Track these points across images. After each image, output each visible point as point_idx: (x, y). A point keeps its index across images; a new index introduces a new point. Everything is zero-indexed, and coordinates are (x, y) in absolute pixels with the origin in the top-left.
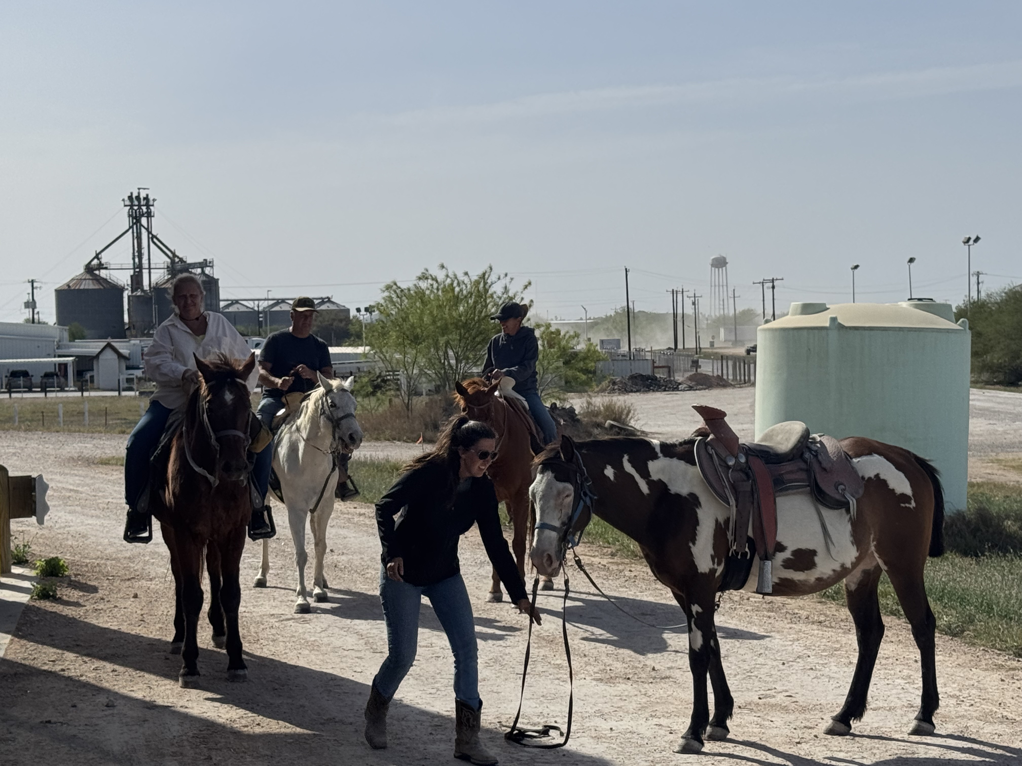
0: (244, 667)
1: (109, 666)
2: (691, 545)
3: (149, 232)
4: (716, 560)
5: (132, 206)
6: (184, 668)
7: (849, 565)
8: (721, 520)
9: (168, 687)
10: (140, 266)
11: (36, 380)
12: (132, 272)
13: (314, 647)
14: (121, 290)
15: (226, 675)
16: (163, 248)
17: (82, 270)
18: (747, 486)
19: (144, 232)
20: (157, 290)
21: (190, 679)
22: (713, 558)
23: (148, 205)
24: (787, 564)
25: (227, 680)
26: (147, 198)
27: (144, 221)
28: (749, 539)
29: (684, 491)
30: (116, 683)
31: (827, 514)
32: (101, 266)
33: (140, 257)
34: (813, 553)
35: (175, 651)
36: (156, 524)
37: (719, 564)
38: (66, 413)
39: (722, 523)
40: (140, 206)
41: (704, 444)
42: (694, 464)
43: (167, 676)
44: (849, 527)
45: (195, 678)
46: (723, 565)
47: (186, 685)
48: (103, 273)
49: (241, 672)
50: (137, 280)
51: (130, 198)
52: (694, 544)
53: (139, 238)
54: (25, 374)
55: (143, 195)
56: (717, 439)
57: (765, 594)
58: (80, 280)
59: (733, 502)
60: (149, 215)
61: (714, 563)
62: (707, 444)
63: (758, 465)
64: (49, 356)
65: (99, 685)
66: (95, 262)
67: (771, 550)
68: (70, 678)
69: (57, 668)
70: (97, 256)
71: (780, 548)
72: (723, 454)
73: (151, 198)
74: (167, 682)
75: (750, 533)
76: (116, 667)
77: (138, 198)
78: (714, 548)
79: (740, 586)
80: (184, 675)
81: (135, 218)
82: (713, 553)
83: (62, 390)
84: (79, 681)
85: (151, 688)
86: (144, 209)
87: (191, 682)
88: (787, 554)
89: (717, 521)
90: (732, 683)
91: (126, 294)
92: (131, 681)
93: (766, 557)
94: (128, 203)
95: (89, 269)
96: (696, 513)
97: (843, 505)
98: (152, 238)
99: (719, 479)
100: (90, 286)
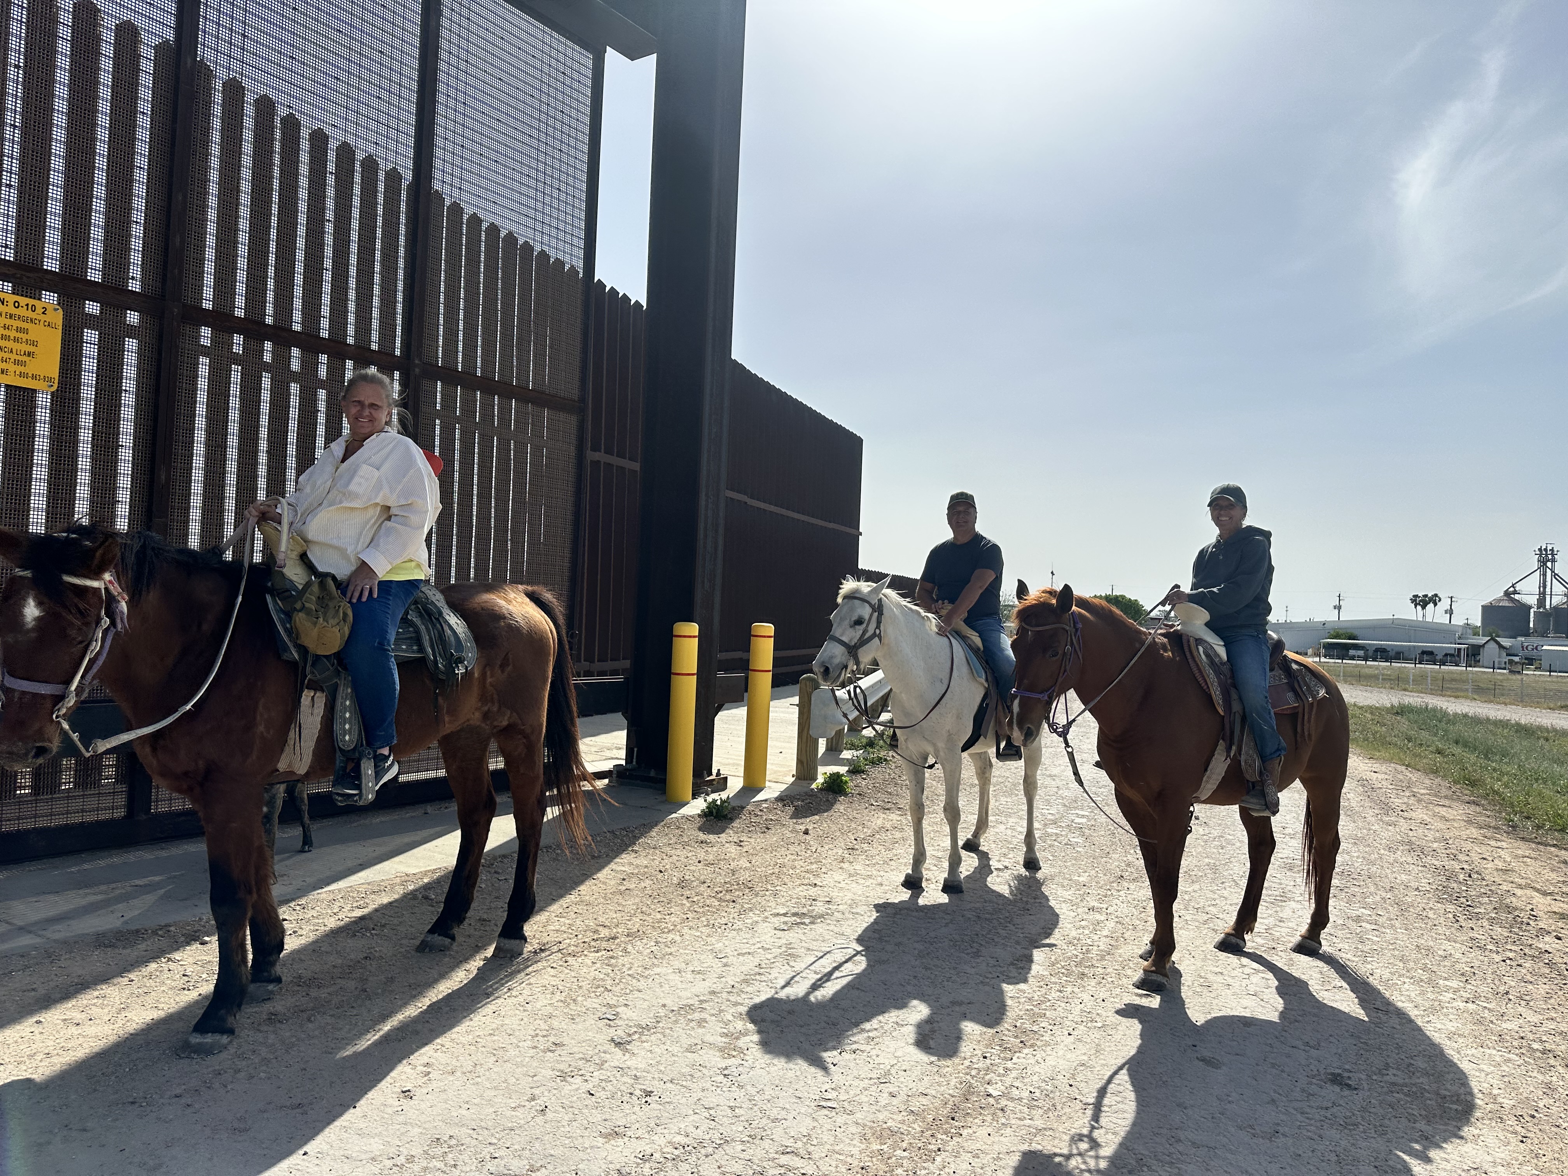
3: (1553, 572)
5: (1541, 555)
10: (1544, 593)
12: (1537, 597)
14: (1530, 607)
16: (1561, 581)
17: (1502, 594)
19: (1549, 572)
20: (1556, 609)
23: (1553, 555)
26: (1552, 550)
27: (1549, 564)
32: (1515, 592)
33: (1545, 587)
40: (1547, 555)
48: (1517, 597)
50: (1541, 602)
51: (1540, 550)
53: (1545, 575)
55: (1549, 547)
58: (1500, 600)
60: (1553, 561)
64: (1451, 643)
66: (1512, 589)
70: (1513, 586)
73: (1555, 550)
77: (1546, 550)
81: (1543, 563)
83: (1457, 665)
86: (1550, 557)
91: (1532, 611)
94: (1538, 552)
95: (1507, 594)
98: (1555, 575)
100: (1507, 604)
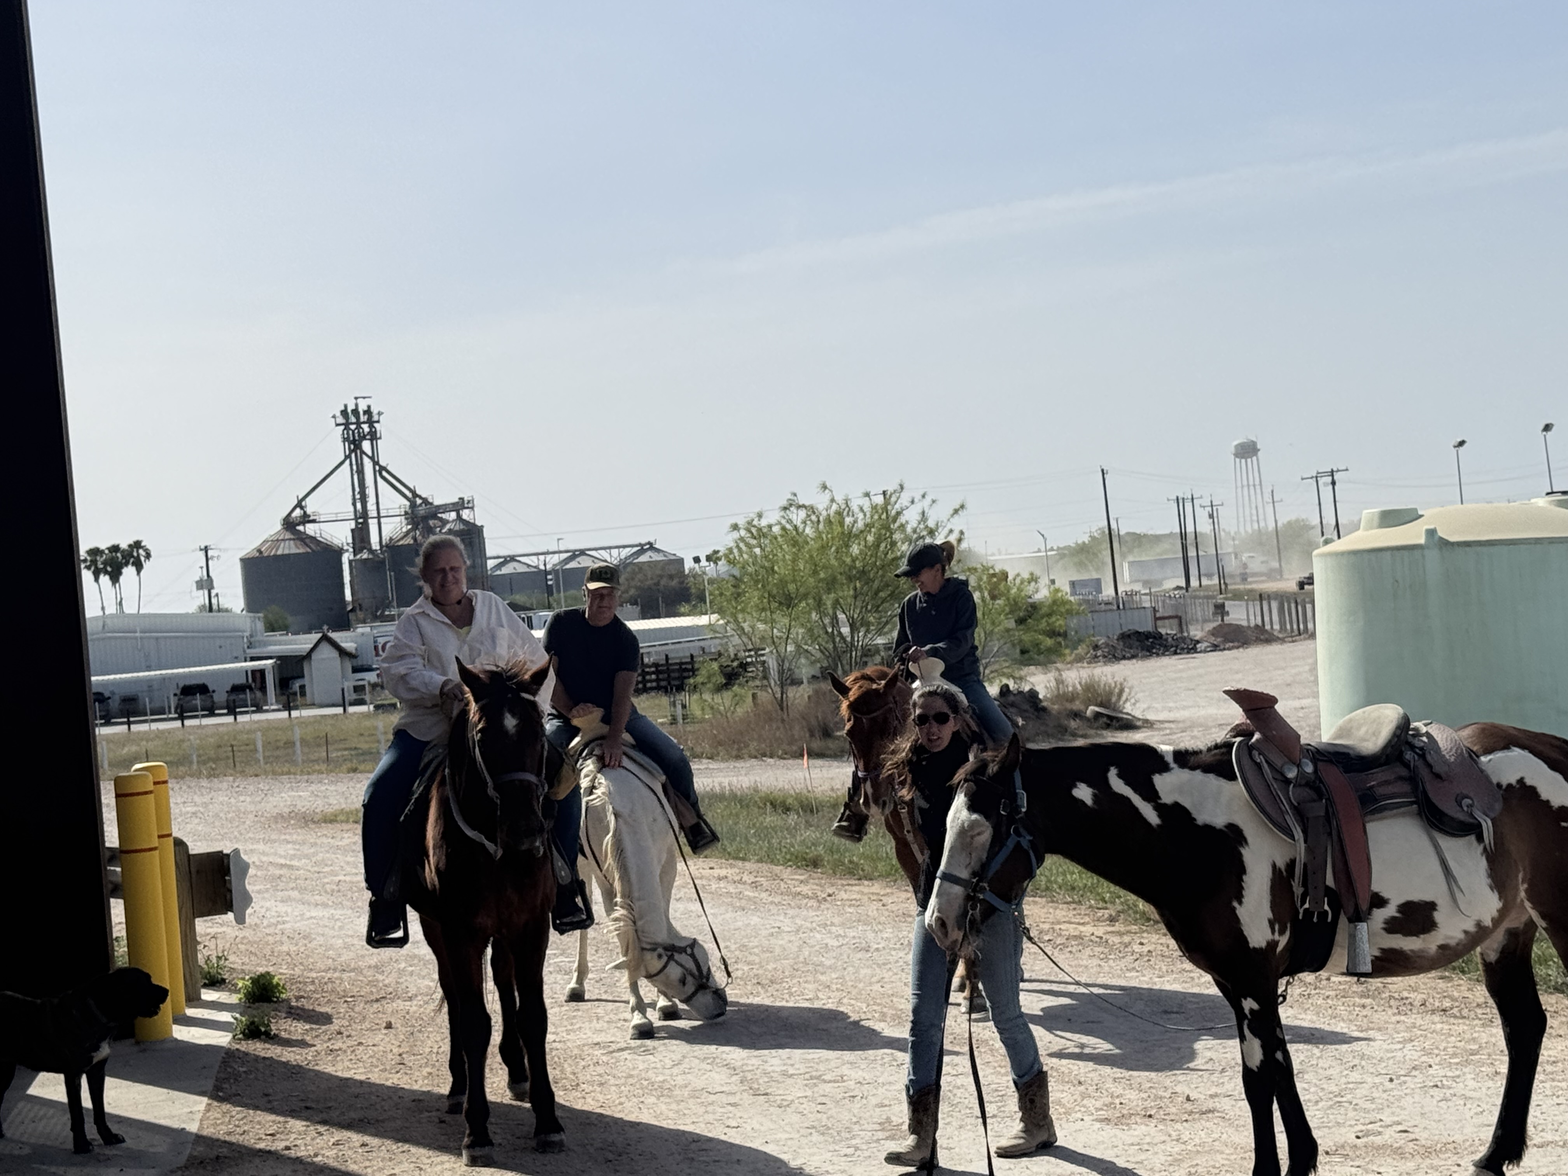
0: (559, 1129)
1: (356, 1138)
2: (1235, 904)
3: (376, 463)
4: (1277, 927)
5: (347, 425)
6: (469, 1135)
7: (1488, 922)
8: (1281, 864)
9: (447, 1166)
10: (365, 515)
11: (220, 697)
12: (353, 524)
13: (663, 1090)
14: (339, 552)
15: (533, 1143)
16: (397, 484)
17: (278, 527)
18: (1318, 809)
19: (368, 463)
20: (391, 548)
21: (478, 1152)
22: (1271, 924)
23: (371, 422)
24: (1392, 927)
25: (535, 1150)
26: (368, 412)
27: (366, 445)
28: (1328, 891)
29: (1219, 821)
30: (367, 1164)
31: (1447, 843)
32: (306, 519)
33: (364, 500)
34: (1431, 906)
35: (454, 1109)
36: (413, 917)
37: (1282, 933)
38: (267, 744)
39: (1283, 869)
40: (358, 424)
41: (1248, 749)
42: (1232, 777)
43: (444, 1148)
44: (1483, 863)
45: (486, 1150)
46: (1288, 933)
47: (474, 1162)
48: (310, 529)
49: (555, 1138)
50: (360, 535)
51: (344, 413)
52: (1240, 903)
53: (361, 472)
54: (202, 689)
55: (362, 407)
56: (1266, 738)
57: (1360, 975)
58: (276, 542)
59: (1298, 834)
60: (374, 437)
61: (1273, 932)
62: (1250, 748)
63: (1333, 776)
64: (236, 659)
65: (343, 1168)
66: (298, 512)
67: (1364, 906)
68: (298, 1160)
69: (279, 1146)
70: (299, 505)
71: (1379, 901)
72: (1278, 761)
73: (375, 410)
74: (445, 1157)
75: (1330, 881)
76: (367, 1139)
77: (355, 412)
78: (1274, 906)
79: (1317, 964)
80: (469, 1147)
81: (354, 443)
82: (1271, 916)
83: (259, 710)
84: (314, 1163)
85: (421, 1169)
86: (366, 428)
87: (481, 1156)
88: (1390, 911)
89: (1274, 866)
90: (1313, 1116)
91: (346, 558)
92: (391, 1159)
93: (1358, 917)
94: (341, 420)
95: (289, 524)
96: (1240, 855)
97: (1472, 829)
98: (380, 470)
99: (1275, 798)
100: (294, 551)
